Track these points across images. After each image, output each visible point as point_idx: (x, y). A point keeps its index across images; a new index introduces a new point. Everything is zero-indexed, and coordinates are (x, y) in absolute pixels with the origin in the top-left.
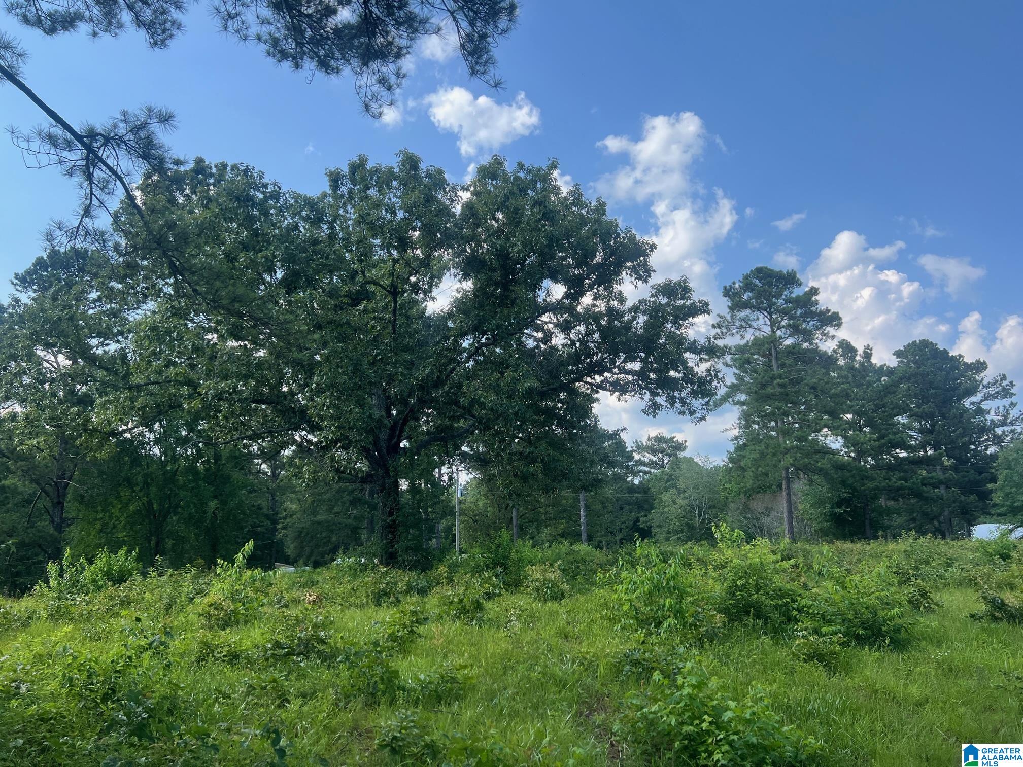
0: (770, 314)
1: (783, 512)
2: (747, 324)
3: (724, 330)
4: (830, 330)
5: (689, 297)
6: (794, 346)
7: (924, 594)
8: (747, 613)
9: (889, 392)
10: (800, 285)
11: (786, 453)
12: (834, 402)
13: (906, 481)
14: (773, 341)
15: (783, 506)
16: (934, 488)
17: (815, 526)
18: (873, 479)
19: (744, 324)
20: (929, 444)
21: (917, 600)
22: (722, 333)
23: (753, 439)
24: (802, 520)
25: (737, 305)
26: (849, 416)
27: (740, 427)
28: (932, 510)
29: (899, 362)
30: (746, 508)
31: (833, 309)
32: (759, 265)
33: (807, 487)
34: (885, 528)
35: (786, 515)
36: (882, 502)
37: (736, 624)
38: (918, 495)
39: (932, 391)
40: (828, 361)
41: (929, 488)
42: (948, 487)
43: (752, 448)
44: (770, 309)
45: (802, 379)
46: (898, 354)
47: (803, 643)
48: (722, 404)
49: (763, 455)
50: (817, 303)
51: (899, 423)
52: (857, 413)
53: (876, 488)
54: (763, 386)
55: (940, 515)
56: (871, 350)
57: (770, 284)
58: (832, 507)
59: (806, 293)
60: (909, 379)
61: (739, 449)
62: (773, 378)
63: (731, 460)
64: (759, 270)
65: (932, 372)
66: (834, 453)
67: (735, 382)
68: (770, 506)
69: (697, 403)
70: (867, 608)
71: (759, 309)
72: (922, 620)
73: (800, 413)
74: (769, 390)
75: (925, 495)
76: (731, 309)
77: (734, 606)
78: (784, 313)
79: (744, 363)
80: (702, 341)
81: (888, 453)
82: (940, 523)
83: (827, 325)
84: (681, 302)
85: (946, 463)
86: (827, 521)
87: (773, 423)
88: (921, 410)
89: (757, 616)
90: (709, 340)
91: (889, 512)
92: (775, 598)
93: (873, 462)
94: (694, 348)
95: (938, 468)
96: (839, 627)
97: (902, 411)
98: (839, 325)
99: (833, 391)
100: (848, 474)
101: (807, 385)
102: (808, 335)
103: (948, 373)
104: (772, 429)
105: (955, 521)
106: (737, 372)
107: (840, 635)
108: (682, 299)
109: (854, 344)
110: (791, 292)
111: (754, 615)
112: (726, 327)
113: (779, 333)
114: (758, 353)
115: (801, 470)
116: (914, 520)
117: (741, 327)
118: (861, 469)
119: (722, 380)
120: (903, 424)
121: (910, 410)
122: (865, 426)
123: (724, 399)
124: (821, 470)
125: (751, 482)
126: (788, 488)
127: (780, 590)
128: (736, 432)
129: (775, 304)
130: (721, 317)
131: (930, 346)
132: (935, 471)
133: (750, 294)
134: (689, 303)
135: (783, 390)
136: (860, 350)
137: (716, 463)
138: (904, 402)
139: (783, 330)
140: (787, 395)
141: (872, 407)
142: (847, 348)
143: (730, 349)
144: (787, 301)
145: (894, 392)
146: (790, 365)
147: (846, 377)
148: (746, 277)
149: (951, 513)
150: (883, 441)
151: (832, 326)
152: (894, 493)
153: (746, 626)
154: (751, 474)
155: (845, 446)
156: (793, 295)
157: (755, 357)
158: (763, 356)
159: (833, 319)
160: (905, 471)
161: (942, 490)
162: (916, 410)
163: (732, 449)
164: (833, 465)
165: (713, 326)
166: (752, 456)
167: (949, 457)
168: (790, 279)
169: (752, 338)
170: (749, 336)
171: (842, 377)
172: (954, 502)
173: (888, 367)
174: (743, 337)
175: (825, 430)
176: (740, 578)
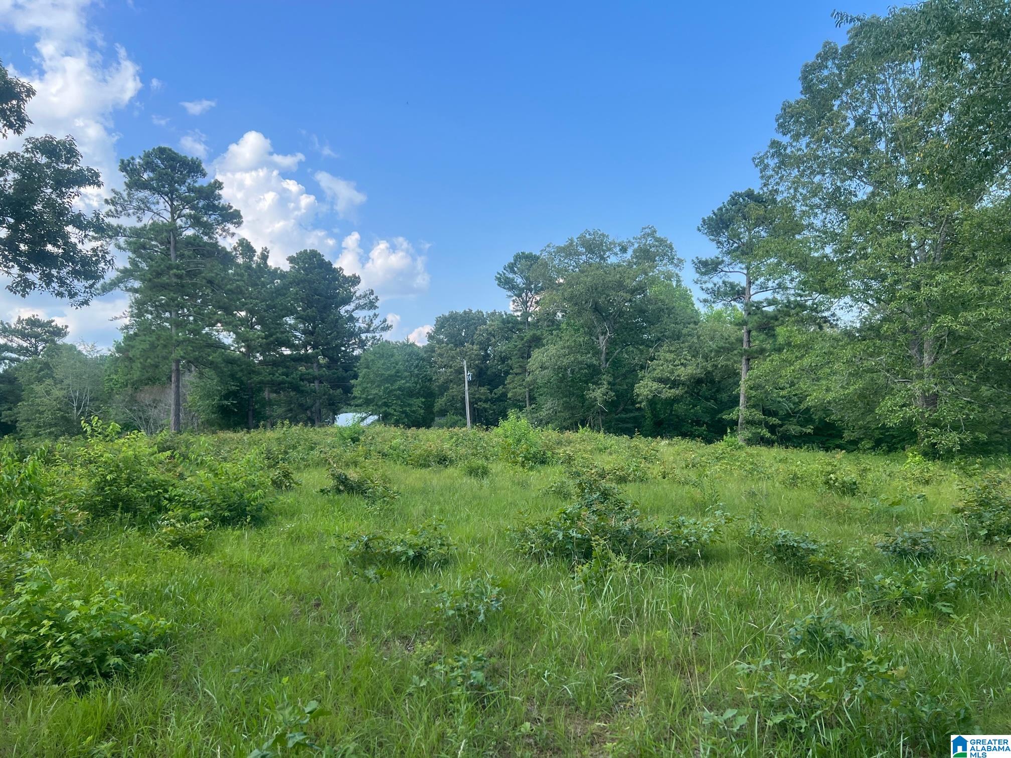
0: (172, 200)
1: (170, 404)
2: (144, 206)
3: (120, 209)
4: (231, 227)
5: (75, 162)
6: (195, 237)
7: (287, 475)
8: (115, 507)
9: (279, 294)
10: (204, 175)
11: (178, 346)
12: (228, 298)
13: (287, 376)
14: (174, 230)
15: (171, 399)
16: (310, 382)
17: (203, 417)
18: (259, 374)
19: (142, 206)
20: (310, 344)
21: (280, 480)
22: (117, 211)
23: (144, 329)
24: (190, 412)
25: (136, 184)
26: (243, 314)
27: (132, 316)
28: (307, 402)
29: (292, 267)
30: (133, 400)
31: (235, 207)
32: (163, 146)
33: (198, 380)
34: (265, 418)
35: (173, 407)
36: (266, 394)
37: (101, 519)
38: (296, 388)
39: (316, 297)
40: (226, 258)
41: (306, 382)
42: (321, 382)
43: (143, 338)
44: (171, 194)
45: (200, 272)
46: (291, 260)
47: (171, 531)
48: (111, 289)
49: (153, 347)
50: (219, 197)
51: (287, 324)
52: (251, 312)
53: (261, 382)
54: (159, 274)
55: (312, 407)
56: (268, 253)
57: (173, 169)
58: (221, 400)
59: (210, 185)
60: (298, 284)
61: (128, 338)
62: (170, 268)
63: (119, 349)
64: (162, 151)
65: (318, 280)
66: (225, 347)
67: (128, 266)
68: (158, 398)
69: (79, 285)
70: (234, 492)
71: (161, 193)
72: (281, 498)
73: (196, 306)
74: (165, 279)
75: (303, 388)
76: (129, 186)
77: (101, 502)
78: (186, 201)
79: (139, 248)
80: (90, 216)
81: (274, 351)
82: (312, 413)
83: (228, 221)
84: (66, 166)
85: (321, 362)
86: (213, 413)
87: (168, 314)
88: (305, 314)
89: (126, 510)
90: (97, 216)
91: (270, 403)
92: (148, 490)
93: (261, 358)
94: (78, 221)
95: (315, 365)
96: (206, 512)
97: (291, 312)
98: (239, 224)
99: (229, 287)
100: (236, 368)
101: (204, 278)
102: (208, 229)
103: (330, 283)
104: (167, 320)
105: (324, 411)
106: (131, 254)
107: (206, 519)
108: (67, 162)
109: (253, 244)
110: (195, 182)
111: (122, 508)
112: (122, 205)
113: (179, 222)
114: (156, 240)
115: (192, 363)
116: (291, 410)
117: (139, 208)
118: (250, 365)
119: (110, 263)
120: (290, 325)
121: (297, 312)
122: (257, 324)
123: (114, 284)
124: (212, 363)
125: (138, 373)
126: (178, 380)
127: (154, 482)
128: (127, 321)
129: (177, 190)
130: (116, 193)
131: (317, 257)
132: (312, 368)
133: (151, 175)
134: (75, 168)
135: (179, 281)
136: (259, 251)
137: (102, 353)
138: (291, 305)
139: (184, 219)
140: (183, 286)
141: (264, 307)
142: (246, 248)
143: (125, 230)
144: (190, 190)
145: (284, 295)
146: (190, 257)
147: (242, 275)
148: (148, 155)
149: (321, 404)
150: (272, 339)
151: (232, 223)
152: (277, 387)
153: (113, 520)
154: (139, 365)
155: (237, 341)
156: (197, 185)
157: (153, 243)
158: (162, 244)
159: (234, 217)
160: (287, 367)
161: (315, 385)
162: (302, 313)
163: (120, 338)
164: (224, 360)
165: (107, 201)
166: (142, 347)
167: (325, 356)
168: (194, 168)
169: (151, 222)
170: (147, 220)
171: (238, 275)
172: (324, 395)
173: (281, 271)
174: (140, 220)
175: (219, 325)
176: (111, 472)
